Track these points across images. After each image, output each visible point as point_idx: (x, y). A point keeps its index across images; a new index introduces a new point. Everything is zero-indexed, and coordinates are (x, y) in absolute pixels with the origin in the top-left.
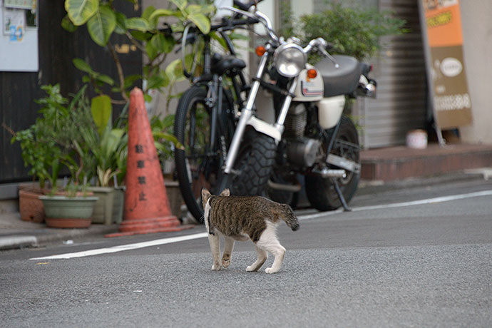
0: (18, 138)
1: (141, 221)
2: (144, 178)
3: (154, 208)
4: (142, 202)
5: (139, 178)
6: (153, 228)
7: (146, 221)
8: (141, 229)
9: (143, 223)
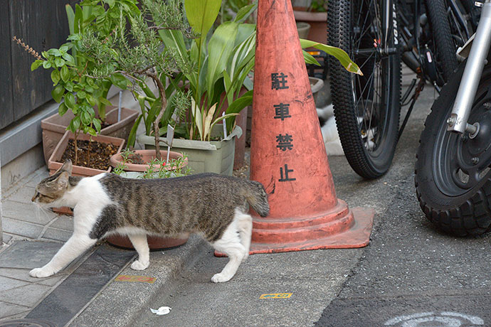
0: (46, 65)
1: (287, 222)
2: (288, 137)
3: (308, 196)
4: (286, 184)
5: (280, 138)
6: (309, 237)
7: (294, 221)
8: (286, 238)
9: (290, 226)
